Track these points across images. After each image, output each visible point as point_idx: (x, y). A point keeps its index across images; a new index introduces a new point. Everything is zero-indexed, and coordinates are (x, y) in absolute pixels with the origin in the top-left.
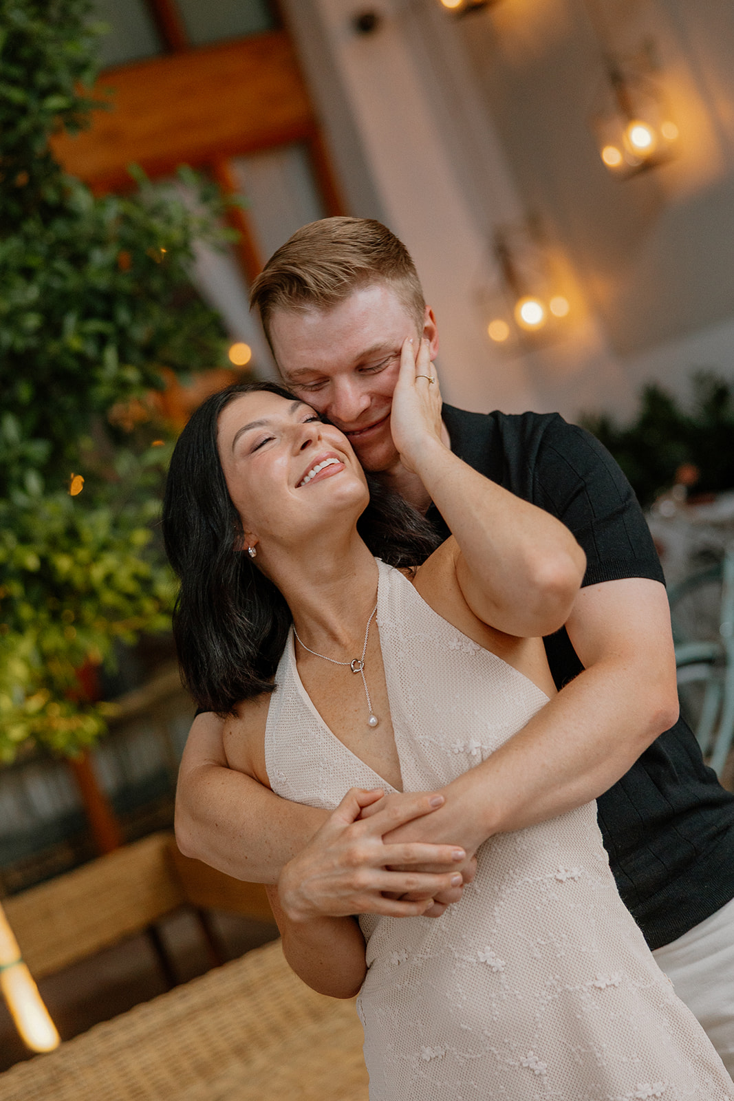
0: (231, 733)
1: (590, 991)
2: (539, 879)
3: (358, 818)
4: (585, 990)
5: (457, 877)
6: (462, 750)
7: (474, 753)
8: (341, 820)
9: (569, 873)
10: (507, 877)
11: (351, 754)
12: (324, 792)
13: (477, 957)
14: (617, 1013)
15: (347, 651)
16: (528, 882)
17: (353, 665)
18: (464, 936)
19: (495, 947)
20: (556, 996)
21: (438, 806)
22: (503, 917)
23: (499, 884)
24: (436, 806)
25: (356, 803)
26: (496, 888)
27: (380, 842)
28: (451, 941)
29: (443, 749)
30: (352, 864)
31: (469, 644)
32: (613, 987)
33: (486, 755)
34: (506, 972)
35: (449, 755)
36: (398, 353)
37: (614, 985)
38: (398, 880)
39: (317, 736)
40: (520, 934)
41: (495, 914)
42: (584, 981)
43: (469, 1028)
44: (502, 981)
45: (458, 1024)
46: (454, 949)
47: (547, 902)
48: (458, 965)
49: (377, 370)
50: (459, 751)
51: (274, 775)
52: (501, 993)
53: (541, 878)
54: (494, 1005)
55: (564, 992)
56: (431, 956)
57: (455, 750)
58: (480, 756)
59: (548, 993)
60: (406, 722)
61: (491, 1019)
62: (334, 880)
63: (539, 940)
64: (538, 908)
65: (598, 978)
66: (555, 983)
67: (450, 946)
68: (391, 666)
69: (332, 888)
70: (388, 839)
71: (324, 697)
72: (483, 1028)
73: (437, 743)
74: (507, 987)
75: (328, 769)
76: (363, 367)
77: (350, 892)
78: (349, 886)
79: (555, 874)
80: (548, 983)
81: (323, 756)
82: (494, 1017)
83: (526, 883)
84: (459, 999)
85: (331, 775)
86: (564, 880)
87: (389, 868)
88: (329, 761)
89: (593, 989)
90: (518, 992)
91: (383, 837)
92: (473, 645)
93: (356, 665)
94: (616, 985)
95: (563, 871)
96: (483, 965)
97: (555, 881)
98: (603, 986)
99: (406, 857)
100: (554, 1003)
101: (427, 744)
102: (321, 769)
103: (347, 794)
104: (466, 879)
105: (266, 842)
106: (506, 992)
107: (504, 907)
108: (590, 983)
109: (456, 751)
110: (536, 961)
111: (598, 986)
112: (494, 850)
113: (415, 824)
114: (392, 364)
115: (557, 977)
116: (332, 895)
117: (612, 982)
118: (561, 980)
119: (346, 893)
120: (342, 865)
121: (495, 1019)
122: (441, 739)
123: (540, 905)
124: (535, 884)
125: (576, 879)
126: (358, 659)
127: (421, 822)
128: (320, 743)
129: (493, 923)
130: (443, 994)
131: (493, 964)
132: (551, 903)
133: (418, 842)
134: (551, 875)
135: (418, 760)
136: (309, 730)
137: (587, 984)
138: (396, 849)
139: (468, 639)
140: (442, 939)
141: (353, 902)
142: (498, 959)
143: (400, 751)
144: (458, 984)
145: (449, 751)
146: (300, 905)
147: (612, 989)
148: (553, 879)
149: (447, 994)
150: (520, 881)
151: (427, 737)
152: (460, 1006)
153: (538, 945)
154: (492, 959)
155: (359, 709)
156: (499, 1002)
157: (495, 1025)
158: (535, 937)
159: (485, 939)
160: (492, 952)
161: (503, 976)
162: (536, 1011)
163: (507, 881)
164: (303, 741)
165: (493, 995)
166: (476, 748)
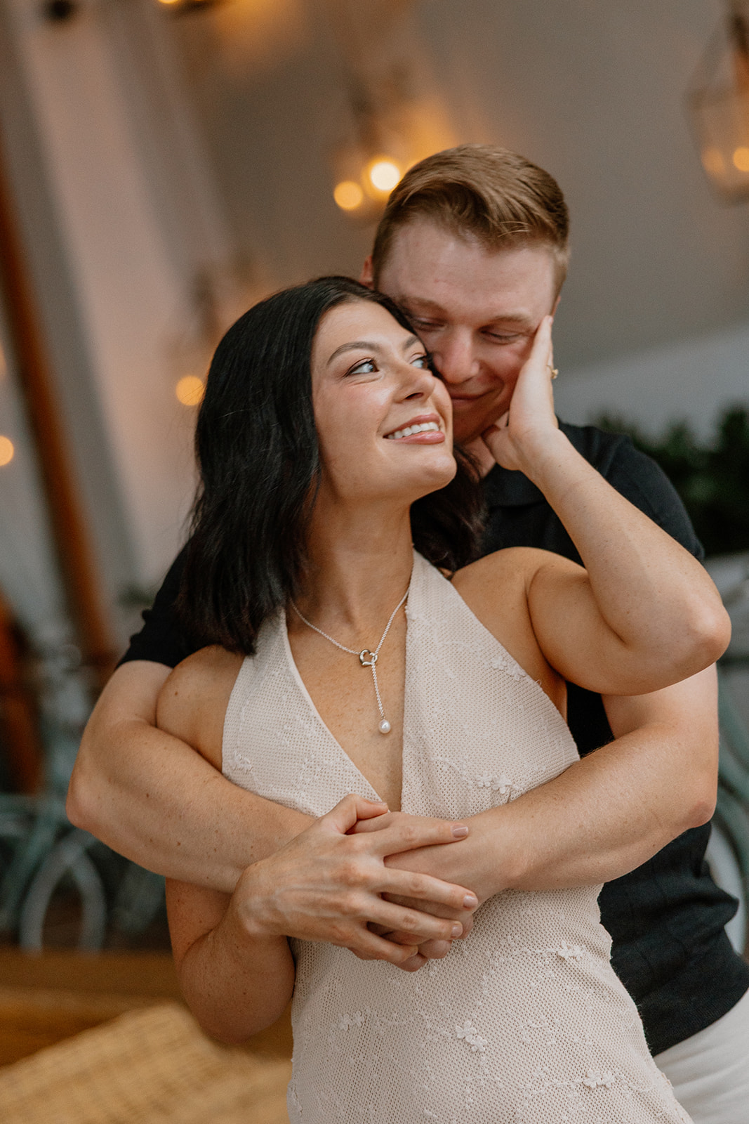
0: (176, 694)
1: (578, 1089)
2: (538, 951)
3: (350, 831)
4: (573, 1087)
5: (457, 927)
6: (488, 784)
7: (503, 791)
8: (333, 829)
9: (571, 950)
10: (503, 942)
11: (346, 757)
12: (303, 794)
13: (454, 1032)
14: (605, 1118)
15: (358, 639)
16: (526, 953)
17: (364, 655)
18: (441, 1004)
19: (478, 1022)
20: (543, 1091)
21: (460, 837)
22: (492, 989)
23: (493, 949)
24: (458, 837)
25: (355, 813)
26: (488, 953)
27: (380, 864)
28: (424, 1007)
29: (464, 778)
30: (348, 882)
31: (515, 667)
32: (603, 1087)
33: (514, 796)
34: (487, 1052)
35: (470, 787)
36: (532, 335)
37: (605, 1086)
38: (394, 914)
39: (306, 727)
40: (509, 1011)
41: (483, 983)
42: (573, 1077)
43: (435, 1116)
44: (482, 1064)
45: (421, 1109)
46: (427, 1017)
47: (544, 979)
48: (429, 1037)
49: (502, 340)
50: (484, 786)
51: (231, 758)
52: (478, 1077)
53: (541, 951)
54: (468, 1091)
55: (551, 1087)
56: (397, 1023)
57: (479, 783)
58: (508, 796)
59: (534, 1086)
60: (424, 737)
61: (462, 1108)
62: (319, 896)
63: (530, 1022)
64: (533, 984)
65: (589, 1075)
66: (543, 1075)
67: (422, 1013)
68: (418, 667)
69: (314, 905)
70: (390, 863)
71: (319, 684)
72: (451, 1118)
73: (458, 769)
74: (487, 1071)
75: (313, 769)
76: (489, 332)
77: (337, 915)
78: (337, 907)
79: (557, 949)
80: (536, 1075)
81: (311, 752)
82: (467, 1105)
83: (524, 954)
84: (427, 1079)
85: (316, 777)
86: (566, 958)
87: (385, 896)
88: (317, 760)
89: (582, 1088)
90: (499, 1079)
91: (386, 859)
92: (519, 670)
93: (367, 657)
94: (608, 1085)
95: (566, 948)
96: (460, 1042)
97: (555, 957)
98: (593, 1086)
99: (413, 888)
100: (539, 1099)
101: (445, 768)
102: (304, 767)
103: (345, 799)
104: (465, 931)
105: (217, 831)
106: (485, 1077)
108: (579, 1080)
109: (481, 784)
110: (523, 1046)
111: (587, 1084)
112: (494, 909)
113: (427, 852)
114: (521, 343)
115: (546, 1068)
116: (312, 913)
117: (603, 1082)
118: (549, 1073)
119: (329, 914)
120: (334, 880)
121: (468, 1107)
122: (465, 766)
124: (533, 957)
125: (578, 959)
126: (371, 650)
127: (436, 852)
128: (310, 735)
129: (479, 993)
130: (407, 1071)
131: (473, 1042)
132: (546, 982)
133: (427, 873)
134: (552, 950)
135: (426, 784)
136: (298, 717)
137: (576, 1081)
138: (401, 876)
139: (514, 662)
140: (414, 1004)
141: (334, 927)
142: (479, 1037)
143: (406, 770)
144: (427, 1061)
145: (471, 782)
146: (266, 915)
147: (602, 1090)
148: (554, 954)
149: (412, 1072)
151: (447, 760)
152: (426, 1087)
153: (528, 1028)
154: (471, 1036)
155: (363, 709)
156: (475, 1088)
157: (466, 1114)
158: (526, 1018)
159: (467, 1011)
160: (472, 1028)
161: (484, 1058)
162: (518, 1105)
163: (502, 947)
164: (285, 727)
165: (469, 1079)
166: (506, 786)
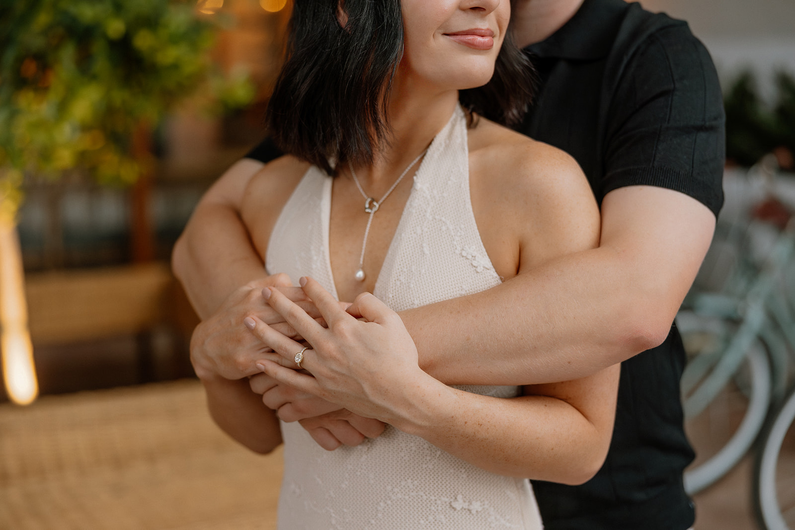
2: (433, 498)
10: (403, 483)
16: (422, 496)
22: (385, 514)
23: (394, 486)
31: (483, 258)
41: (379, 508)
47: (433, 520)
64: (422, 522)
79: (452, 500)
97: (449, 506)
107: (390, 506)
123: (425, 520)
124: (428, 501)
129: (375, 514)
132: (436, 523)
134: (447, 500)
148: (448, 503)
150: (415, 492)
